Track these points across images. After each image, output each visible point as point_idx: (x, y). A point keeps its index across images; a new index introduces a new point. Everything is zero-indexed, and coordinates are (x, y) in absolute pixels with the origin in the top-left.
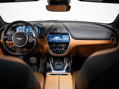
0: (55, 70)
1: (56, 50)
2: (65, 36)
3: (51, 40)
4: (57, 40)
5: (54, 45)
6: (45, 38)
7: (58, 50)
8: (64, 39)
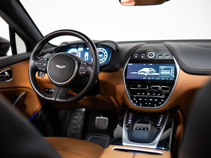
0: (132, 141)
1: (143, 98)
2: (165, 67)
3: (133, 74)
4: (146, 74)
5: (139, 86)
6: (120, 70)
7: (148, 98)
8: (162, 73)
